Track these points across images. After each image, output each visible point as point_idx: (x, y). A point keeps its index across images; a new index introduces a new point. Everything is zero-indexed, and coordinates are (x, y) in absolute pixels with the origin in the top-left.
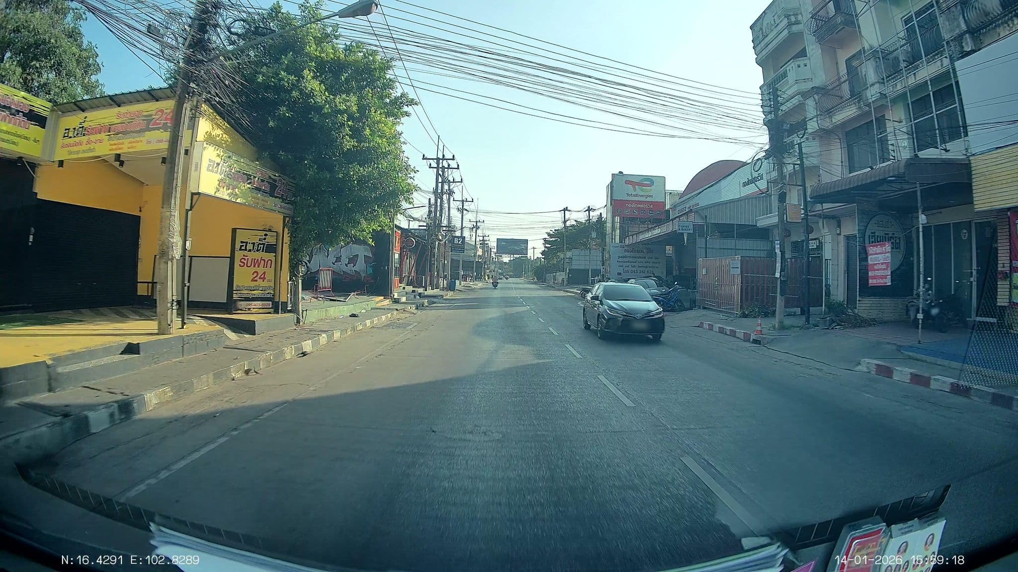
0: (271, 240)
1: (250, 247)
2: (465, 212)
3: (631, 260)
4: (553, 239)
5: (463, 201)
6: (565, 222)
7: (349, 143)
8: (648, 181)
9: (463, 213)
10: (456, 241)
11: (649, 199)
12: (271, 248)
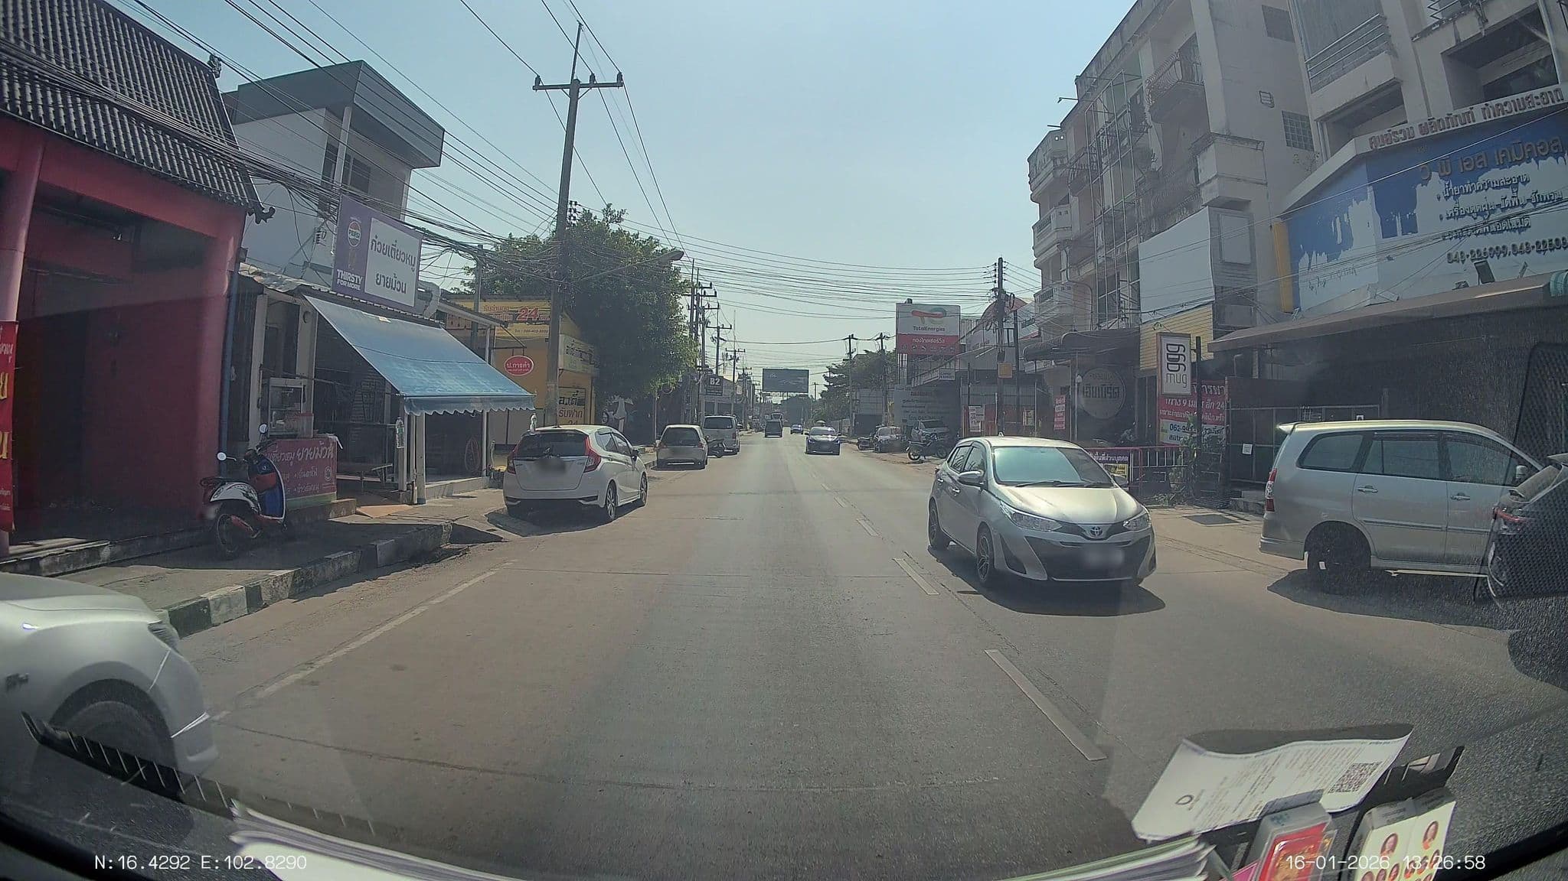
0: (581, 395)
1: (566, 401)
2: (721, 342)
3: (919, 404)
4: (836, 375)
5: (718, 328)
6: (850, 353)
7: (651, 326)
8: (940, 312)
9: (718, 343)
10: (712, 382)
11: (940, 333)
12: (581, 402)
